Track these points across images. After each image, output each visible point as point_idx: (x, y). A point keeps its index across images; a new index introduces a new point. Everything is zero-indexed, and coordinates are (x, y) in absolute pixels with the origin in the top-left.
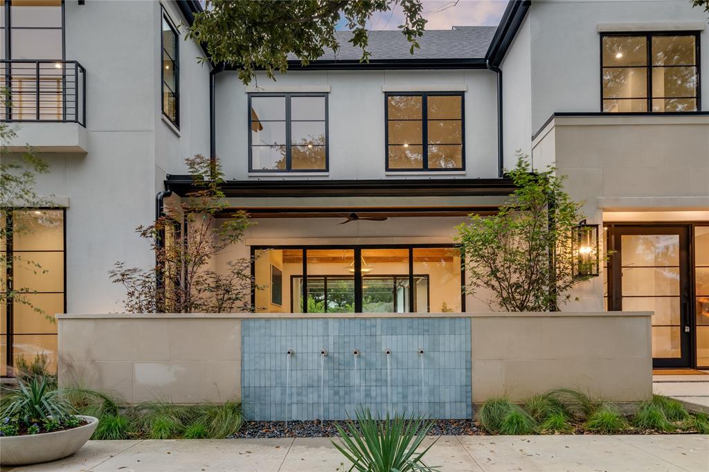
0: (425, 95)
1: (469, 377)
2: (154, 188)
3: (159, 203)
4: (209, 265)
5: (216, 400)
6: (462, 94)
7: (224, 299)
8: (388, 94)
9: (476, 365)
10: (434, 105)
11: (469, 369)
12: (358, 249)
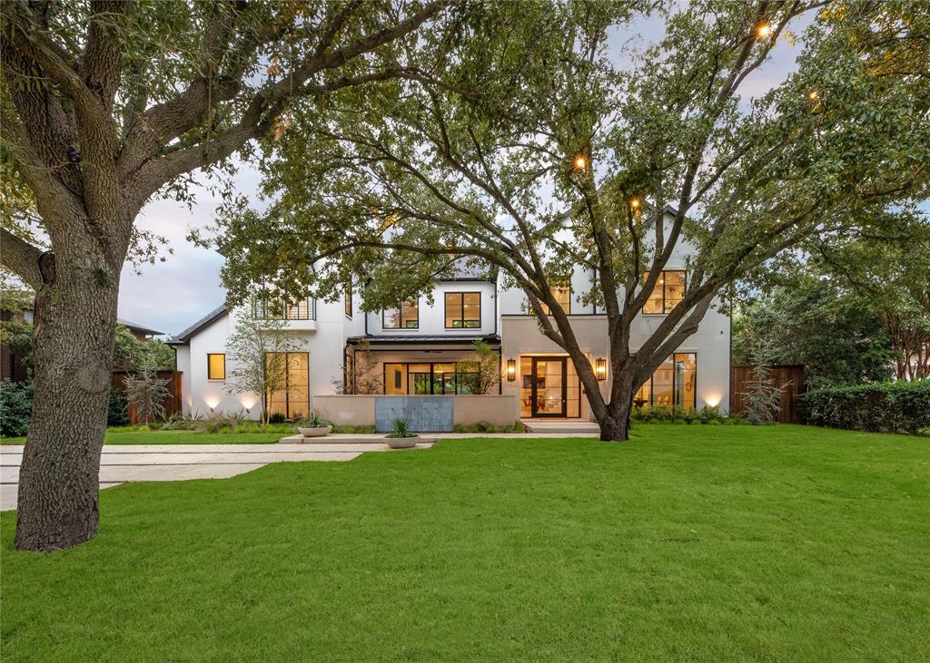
0: (463, 293)
1: (452, 417)
2: (343, 344)
3: (345, 350)
4: (364, 377)
5: (367, 424)
6: (480, 293)
7: (370, 389)
8: (446, 293)
9: (455, 413)
10: (467, 299)
11: (452, 414)
12: (432, 365)
